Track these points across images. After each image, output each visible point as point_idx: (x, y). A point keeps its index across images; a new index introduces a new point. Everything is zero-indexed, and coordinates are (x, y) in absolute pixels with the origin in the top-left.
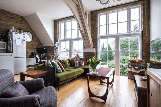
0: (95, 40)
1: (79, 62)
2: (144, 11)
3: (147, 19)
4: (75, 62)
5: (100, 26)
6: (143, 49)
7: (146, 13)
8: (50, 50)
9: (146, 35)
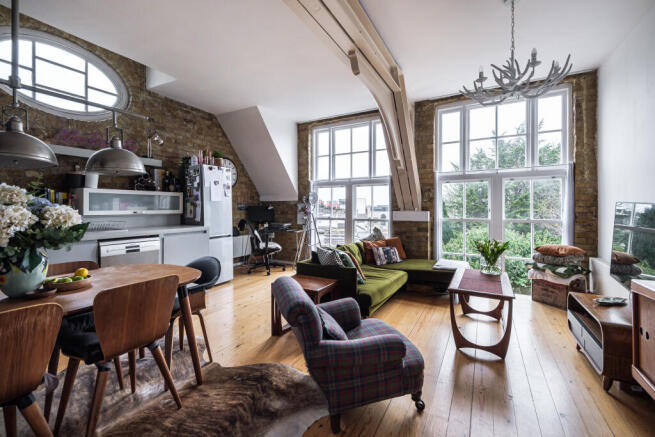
0: (428, 187)
1: (386, 252)
2: (579, 106)
3: (588, 130)
4: (375, 250)
5: (441, 144)
6: (575, 217)
7: (584, 112)
8: (282, 213)
9: (586, 176)
